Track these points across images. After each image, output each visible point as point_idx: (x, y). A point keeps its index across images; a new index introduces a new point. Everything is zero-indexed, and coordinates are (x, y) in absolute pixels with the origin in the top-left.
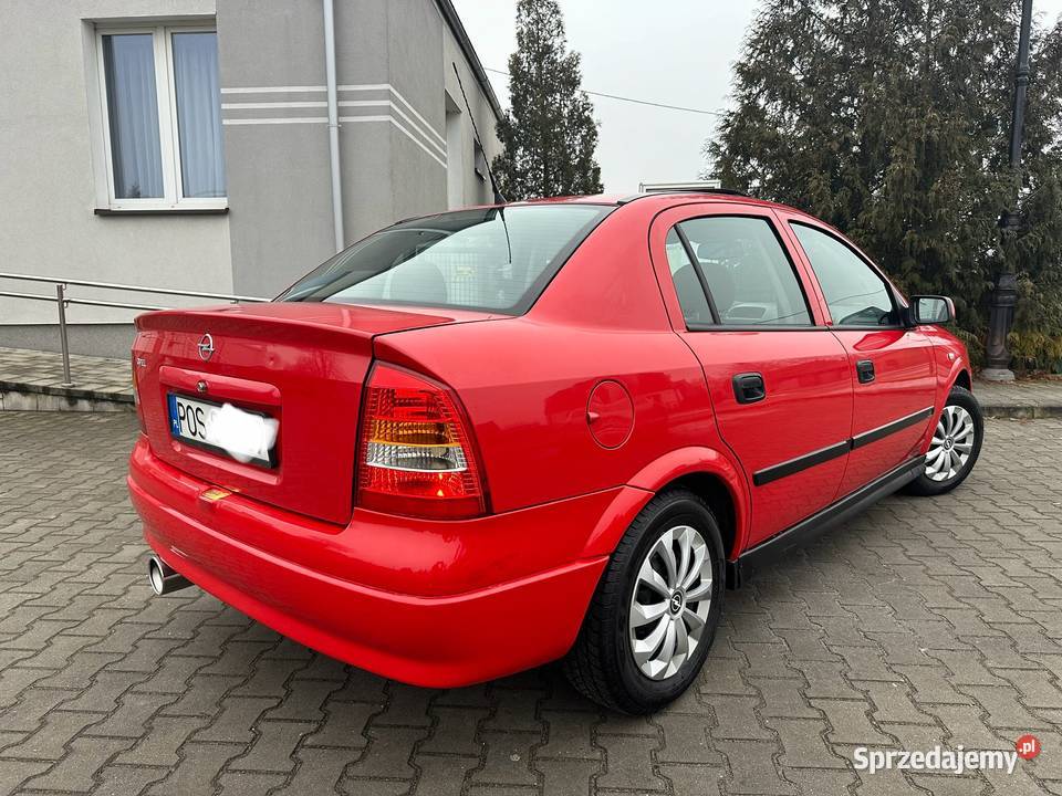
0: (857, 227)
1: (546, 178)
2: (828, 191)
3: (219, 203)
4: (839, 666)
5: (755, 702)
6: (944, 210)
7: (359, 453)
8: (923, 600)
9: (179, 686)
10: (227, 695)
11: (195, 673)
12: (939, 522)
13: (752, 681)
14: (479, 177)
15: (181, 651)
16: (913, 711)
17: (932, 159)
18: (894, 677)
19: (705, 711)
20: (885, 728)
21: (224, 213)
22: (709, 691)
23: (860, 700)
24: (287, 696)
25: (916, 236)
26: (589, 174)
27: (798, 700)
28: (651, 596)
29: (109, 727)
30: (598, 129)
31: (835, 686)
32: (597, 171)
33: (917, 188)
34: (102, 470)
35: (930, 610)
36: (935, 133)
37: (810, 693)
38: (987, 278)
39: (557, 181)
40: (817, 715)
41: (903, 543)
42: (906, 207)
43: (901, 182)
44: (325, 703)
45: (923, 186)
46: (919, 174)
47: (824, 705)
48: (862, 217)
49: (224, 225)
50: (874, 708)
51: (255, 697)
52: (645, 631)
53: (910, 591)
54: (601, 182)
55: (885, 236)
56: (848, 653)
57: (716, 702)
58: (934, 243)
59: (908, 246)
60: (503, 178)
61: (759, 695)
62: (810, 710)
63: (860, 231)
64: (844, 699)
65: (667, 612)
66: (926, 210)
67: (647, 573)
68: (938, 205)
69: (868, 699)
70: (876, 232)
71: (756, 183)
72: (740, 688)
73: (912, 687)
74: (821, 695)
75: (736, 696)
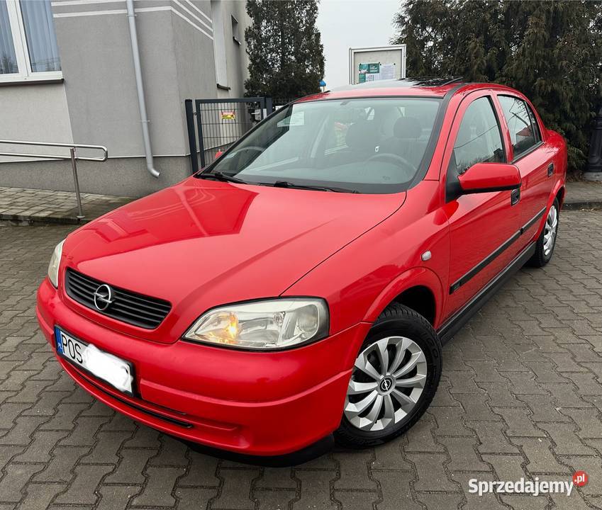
3: (57, 75)
4: (501, 425)
5: (443, 458)
8: (555, 367)
9: (44, 457)
10: (78, 464)
12: (562, 298)
13: (440, 440)
16: (554, 462)
18: (540, 433)
19: (408, 467)
21: (60, 82)
22: (410, 450)
23: (516, 454)
24: (119, 462)
27: (474, 456)
31: (499, 443)
35: (560, 374)
37: (482, 449)
40: (487, 469)
41: (538, 316)
44: (145, 468)
47: (493, 460)
49: (61, 93)
50: (527, 461)
51: (97, 464)
53: (546, 358)
56: (506, 413)
57: (416, 459)
61: (446, 451)
62: (482, 464)
64: (506, 454)
69: (522, 453)
72: (432, 447)
73: (552, 441)
74: (489, 451)
75: (430, 453)
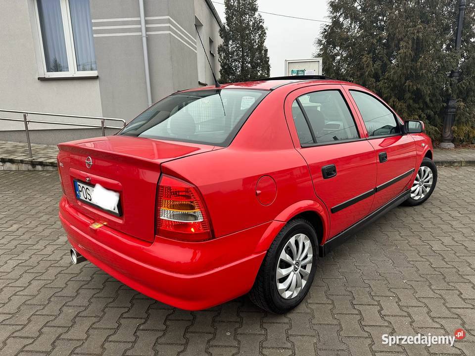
0: (384, 79)
1: (243, 54)
2: (371, 63)
3: (94, 73)
4: (368, 289)
5: (331, 307)
6: (424, 71)
7: (157, 213)
8: (406, 257)
9: (86, 303)
10: (106, 307)
11: (93, 296)
12: (416, 219)
13: (330, 297)
14: (212, 55)
15: (86, 286)
16: (398, 310)
17: (419, 46)
18: (392, 294)
19: (309, 311)
20: (386, 318)
21: (96, 78)
22: (311, 302)
23: (376, 305)
24: (132, 306)
25: (411, 83)
26: (263, 52)
27: (349, 306)
28: (286, 265)
29: (57, 322)
30: (266, 31)
31: (366, 299)
32: (266, 51)
33: (412, 60)
34: (48, 200)
35: (409, 262)
36: (420, 35)
37: (354, 302)
38: (443, 101)
39: (247, 56)
40: (357, 312)
41: (399, 229)
42: (407, 70)
43: (405, 59)
44: (148, 310)
45: (415, 59)
46: (413, 54)
47: (361, 308)
48: (387, 74)
49: (96, 85)
50: (382, 309)
51: (118, 307)
52: (283, 280)
53: (401, 253)
54: (268, 56)
55: (397, 83)
56: (372, 283)
57: (314, 307)
58: (419, 86)
59: (407, 87)
60: (223, 55)
61: (333, 303)
62: (354, 310)
63: (386, 81)
64: (369, 305)
65: (293, 271)
66: (416, 70)
67: (284, 256)
68: (421, 69)
69: (379, 305)
70: (392, 81)
71: (339, 58)
72: (325, 300)
73: (399, 299)
74: (360, 303)
75: (323, 304)
